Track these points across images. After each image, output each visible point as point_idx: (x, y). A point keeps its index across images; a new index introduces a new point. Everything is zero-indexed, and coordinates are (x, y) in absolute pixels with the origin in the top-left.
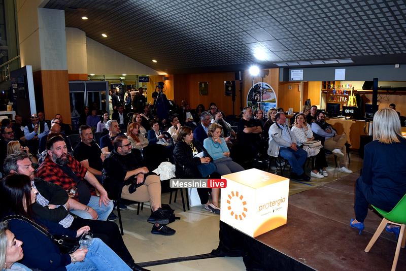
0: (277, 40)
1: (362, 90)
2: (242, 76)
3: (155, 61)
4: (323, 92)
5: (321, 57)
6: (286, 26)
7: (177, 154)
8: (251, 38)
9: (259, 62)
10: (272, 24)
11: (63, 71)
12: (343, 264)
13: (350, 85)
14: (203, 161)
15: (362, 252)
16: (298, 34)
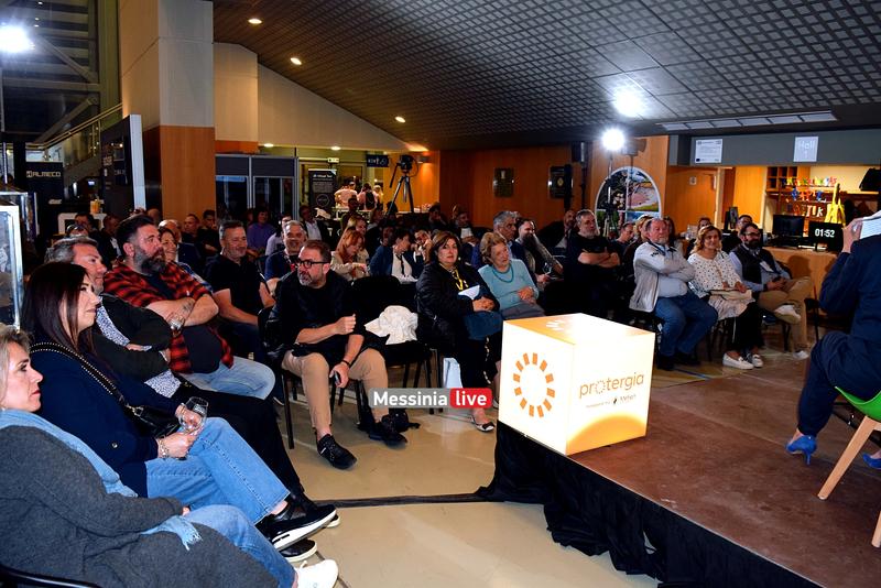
0: (663, 67)
1: (859, 192)
2: (586, 153)
3: (400, 120)
4: (770, 195)
5: (763, 108)
6: (682, 33)
7: (422, 290)
8: (608, 64)
9: (624, 121)
10: (651, 31)
11: (205, 128)
12: (762, 518)
13: (830, 180)
14: (477, 306)
15: (812, 498)
16: (710, 52)
